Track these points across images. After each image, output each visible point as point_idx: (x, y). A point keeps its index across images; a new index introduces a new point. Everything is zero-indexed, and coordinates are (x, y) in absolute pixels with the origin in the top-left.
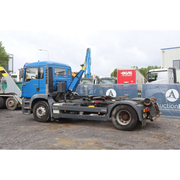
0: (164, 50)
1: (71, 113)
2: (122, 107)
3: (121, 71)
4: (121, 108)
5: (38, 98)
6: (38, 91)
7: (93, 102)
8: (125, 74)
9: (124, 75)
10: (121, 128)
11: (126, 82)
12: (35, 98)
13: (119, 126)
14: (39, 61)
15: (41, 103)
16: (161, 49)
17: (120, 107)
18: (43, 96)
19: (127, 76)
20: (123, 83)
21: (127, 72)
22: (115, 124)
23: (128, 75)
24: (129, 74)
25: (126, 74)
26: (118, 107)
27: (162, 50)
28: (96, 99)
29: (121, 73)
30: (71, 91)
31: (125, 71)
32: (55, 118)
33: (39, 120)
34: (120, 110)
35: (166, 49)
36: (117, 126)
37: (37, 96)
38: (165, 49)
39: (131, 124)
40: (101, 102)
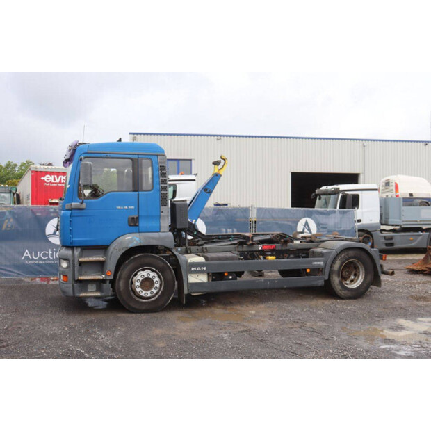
0: (135, 135)
1: (231, 277)
2: (351, 253)
3: (41, 172)
4: (350, 255)
5: (142, 244)
6: (135, 225)
7: (260, 248)
8: (53, 181)
9: (51, 182)
10: (349, 294)
11: (54, 201)
12: (131, 245)
13: (346, 292)
14: (120, 140)
15: (147, 260)
16: (130, 134)
17: (347, 255)
18: (159, 239)
19: (57, 187)
20: (47, 203)
21: (58, 178)
22: (338, 288)
23: (60, 182)
24: (62, 181)
25: (55, 180)
26: (343, 255)
27: (132, 136)
28: (262, 242)
29: (42, 178)
30: (192, 224)
31: (51, 173)
32: (193, 294)
33: (144, 308)
34: (347, 260)
35: (141, 134)
36: (343, 293)
37: (137, 239)
38: (137, 134)
39: (365, 285)
40: (278, 246)
